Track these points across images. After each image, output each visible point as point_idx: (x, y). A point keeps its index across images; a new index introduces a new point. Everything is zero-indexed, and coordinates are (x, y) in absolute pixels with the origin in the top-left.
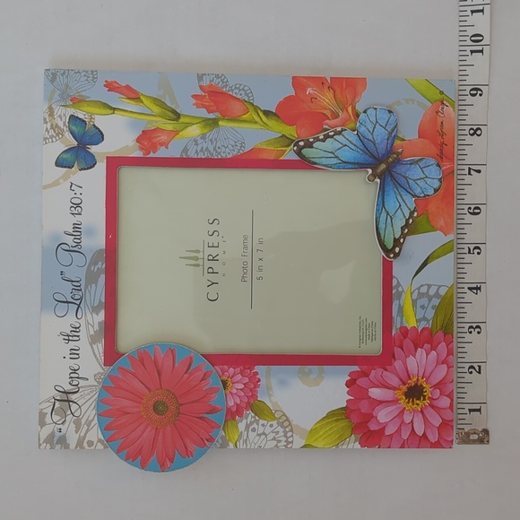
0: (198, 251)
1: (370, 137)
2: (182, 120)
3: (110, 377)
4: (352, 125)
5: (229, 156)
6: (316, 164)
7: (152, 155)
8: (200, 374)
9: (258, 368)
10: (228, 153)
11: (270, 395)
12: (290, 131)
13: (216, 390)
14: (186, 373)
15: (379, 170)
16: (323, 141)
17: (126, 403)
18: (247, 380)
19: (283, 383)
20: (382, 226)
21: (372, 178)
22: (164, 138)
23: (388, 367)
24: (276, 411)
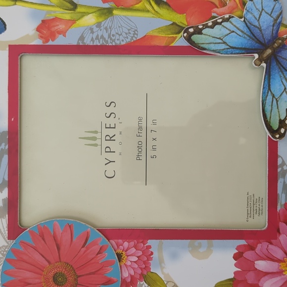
0: (96, 132)
1: (257, 24)
2: (79, 10)
3: (13, 251)
4: (239, 13)
5: (123, 43)
6: (205, 49)
7: (50, 43)
8: (96, 248)
9: (150, 242)
10: (122, 41)
11: (162, 268)
12: (181, 19)
13: (111, 263)
14: (83, 247)
15: (265, 55)
16: (212, 27)
17: (28, 274)
18: (140, 253)
19: (174, 256)
20: (268, 108)
21: (258, 62)
22: (61, 27)
23: (273, 241)
24: (168, 282)
